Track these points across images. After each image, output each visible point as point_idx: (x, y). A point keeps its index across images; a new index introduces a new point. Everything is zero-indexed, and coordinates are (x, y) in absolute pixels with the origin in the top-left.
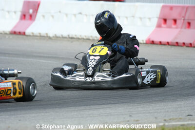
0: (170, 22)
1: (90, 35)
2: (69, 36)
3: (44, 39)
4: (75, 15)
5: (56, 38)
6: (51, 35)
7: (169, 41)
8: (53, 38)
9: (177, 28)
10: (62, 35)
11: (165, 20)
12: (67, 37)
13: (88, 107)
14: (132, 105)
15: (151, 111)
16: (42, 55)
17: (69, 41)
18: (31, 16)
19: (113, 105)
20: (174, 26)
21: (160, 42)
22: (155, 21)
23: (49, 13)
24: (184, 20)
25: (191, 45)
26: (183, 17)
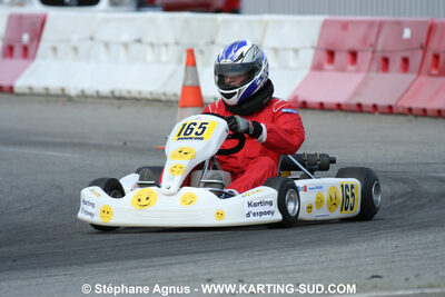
0: (342, 58)
1: (161, 91)
2: (112, 92)
3: (57, 102)
4: (126, 45)
5: (84, 98)
6: (73, 92)
7: (341, 100)
8: (78, 99)
9: (358, 71)
10: (97, 92)
11: (331, 54)
12: (110, 95)
17: (112, 104)
18: (25, 49)
20: (351, 68)
21: (321, 104)
22: (308, 56)
23: (68, 41)
24: (373, 52)
25: (390, 110)
26: (371, 46)
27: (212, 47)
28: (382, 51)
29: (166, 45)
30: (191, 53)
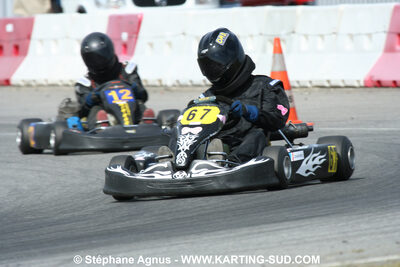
3: (155, 92)
5: (179, 87)
6: (169, 82)
8: (174, 88)
10: (191, 81)
12: (203, 83)
14: (345, 218)
18: (125, 46)
19: (307, 222)
21: (395, 82)
23: (163, 37)
27: (293, 35)
29: (251, 36)
30: (277, 41)
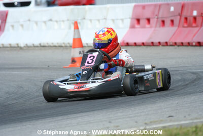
0: (143, 22)
1: (62, 42)
2: (40, 44)
3: (15, 50)
4: (45, 22)
5: (28, 47)
6: (22, 45)
7: (144, 41)
8: (25, 48)
9: (151, 27)
10: (33, 45)
11: (138, 20)
12: (39, 45)
13: (65, 117)
14: (110, 110)
15: (130, 116)
16: (15, 67)
17: (40, 49)
20: (148, 26)
21: (135, 43)
22: (128, 22)
23: (19, 22)
24: (157, 18)
25: (166, 44)
26: (156, 15)
27: (84, 20)
28: (162, 18)
29: (63, 21)
30: (76, 23)
